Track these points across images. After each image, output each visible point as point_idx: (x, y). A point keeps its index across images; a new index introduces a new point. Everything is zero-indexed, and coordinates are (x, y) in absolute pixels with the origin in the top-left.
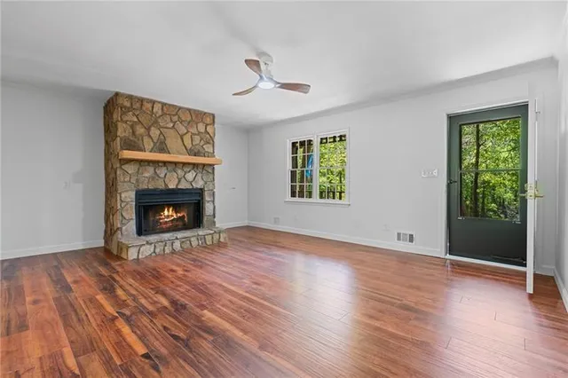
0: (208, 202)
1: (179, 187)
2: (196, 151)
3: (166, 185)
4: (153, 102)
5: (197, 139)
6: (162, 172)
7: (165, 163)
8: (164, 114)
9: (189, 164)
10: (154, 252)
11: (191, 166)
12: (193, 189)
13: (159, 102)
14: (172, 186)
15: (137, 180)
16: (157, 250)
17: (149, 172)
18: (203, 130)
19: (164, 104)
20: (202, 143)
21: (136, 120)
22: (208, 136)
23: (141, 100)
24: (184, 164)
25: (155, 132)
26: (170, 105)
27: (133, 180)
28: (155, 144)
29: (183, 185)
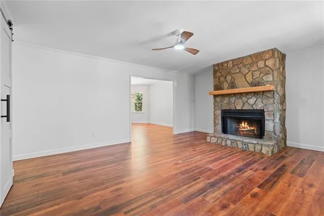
0: (268, 120)
1: (243, 108)
2: (256, 82)
3: (235, 107)
4: (227, 62)
5: (257, 74)
6: (233, 99)
7: (235, 94)
8: (234, 66)
9: (251, 93)
10: (217, 142)
11: (253, 94)
12: (254, 110)
13: (230, 60)
14: (239, 108)
15: (221, 105)
16: (219, 142)
17: (226, 100)
18: (262, 66)
19: (233, 60)
20: (262, 75)
21: (220, 74)
22: (268, 69)
23: (222, 64)
24: (247, 93)
25: (229, 78)
26: (236, 59)
27: (220, 105)
28: (229, 84)
29: (246, 107)
